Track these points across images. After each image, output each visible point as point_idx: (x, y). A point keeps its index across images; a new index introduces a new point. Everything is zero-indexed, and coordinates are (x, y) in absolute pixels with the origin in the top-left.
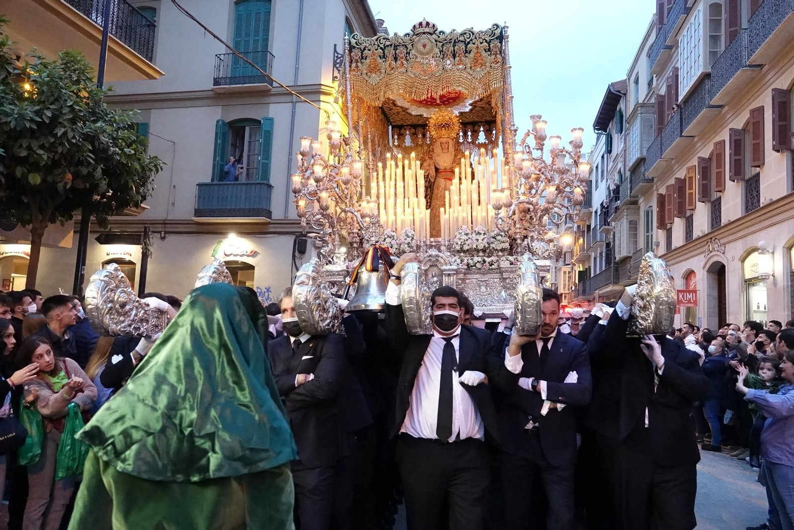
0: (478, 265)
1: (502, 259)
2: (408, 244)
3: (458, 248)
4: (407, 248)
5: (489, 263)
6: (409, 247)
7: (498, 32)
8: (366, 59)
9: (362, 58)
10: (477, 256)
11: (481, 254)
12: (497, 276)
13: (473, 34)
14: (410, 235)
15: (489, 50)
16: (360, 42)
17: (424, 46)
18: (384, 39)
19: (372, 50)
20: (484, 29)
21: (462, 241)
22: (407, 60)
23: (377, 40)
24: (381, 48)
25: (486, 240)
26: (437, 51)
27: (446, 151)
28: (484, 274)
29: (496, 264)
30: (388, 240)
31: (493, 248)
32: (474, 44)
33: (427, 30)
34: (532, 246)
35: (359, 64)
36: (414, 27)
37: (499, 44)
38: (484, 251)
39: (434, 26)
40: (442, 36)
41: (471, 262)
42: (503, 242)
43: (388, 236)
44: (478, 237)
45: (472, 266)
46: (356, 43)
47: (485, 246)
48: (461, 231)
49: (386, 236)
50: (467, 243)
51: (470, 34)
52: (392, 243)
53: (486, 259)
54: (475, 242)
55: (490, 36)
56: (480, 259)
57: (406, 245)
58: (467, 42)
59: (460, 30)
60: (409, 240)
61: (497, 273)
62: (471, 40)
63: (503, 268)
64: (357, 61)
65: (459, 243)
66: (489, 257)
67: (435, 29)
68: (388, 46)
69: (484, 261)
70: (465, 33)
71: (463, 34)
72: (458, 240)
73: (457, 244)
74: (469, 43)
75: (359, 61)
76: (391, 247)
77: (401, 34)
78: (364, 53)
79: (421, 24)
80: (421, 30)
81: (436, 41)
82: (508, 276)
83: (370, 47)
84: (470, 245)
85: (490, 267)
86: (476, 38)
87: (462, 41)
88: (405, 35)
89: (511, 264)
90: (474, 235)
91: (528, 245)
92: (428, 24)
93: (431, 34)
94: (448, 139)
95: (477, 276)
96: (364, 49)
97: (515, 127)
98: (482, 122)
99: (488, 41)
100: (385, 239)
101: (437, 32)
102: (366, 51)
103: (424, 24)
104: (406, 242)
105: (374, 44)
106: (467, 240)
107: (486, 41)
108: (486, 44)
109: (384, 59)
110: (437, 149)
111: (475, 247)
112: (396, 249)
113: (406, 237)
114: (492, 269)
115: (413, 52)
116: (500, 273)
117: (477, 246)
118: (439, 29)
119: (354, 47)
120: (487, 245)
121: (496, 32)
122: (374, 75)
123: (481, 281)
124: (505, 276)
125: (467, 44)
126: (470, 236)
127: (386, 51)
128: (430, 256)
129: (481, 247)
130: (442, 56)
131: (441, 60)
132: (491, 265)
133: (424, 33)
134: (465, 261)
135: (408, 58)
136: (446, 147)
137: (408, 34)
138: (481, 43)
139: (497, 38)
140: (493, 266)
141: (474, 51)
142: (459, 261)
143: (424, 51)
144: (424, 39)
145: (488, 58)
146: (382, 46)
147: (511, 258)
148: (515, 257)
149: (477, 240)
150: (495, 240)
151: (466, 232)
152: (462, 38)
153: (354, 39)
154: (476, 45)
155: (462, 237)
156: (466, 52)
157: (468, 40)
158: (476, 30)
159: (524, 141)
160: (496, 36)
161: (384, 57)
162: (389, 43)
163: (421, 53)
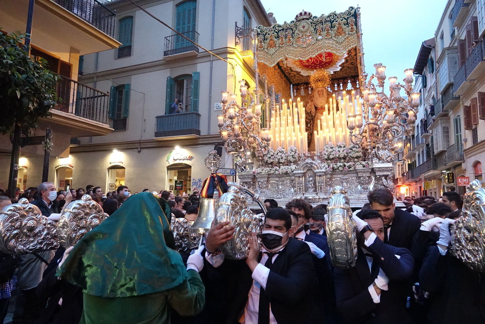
0: (341, 169)
1: (357, 163)
2: (293, 156)
3: (326, 157)
4: (292, 159)
5: (348, 167)
6: (293, 158)
7: (353, 12)
8: (267, 40)
9: (265, 39)
10: (340, 162)
11: (342, 161)
12: (355, 175)
13: (336, 15)
14: (294, 150)
15: (347, 24)
16: (263, 30)
17: (304, 27)
18: (278, 26)
19: (270, 34)
20: (343, 11)
21: (329, 152)
22: (293, 37)
23: (273, 28)
24: (276, 32)
25: (345, 151)
26: (313, 29)
27: (322, 95)
28: (345, 174)
29: (353, 167)
30: (280, 154)
31: (351, 156)
32: (337, 21)
33: (305, 17)
34: (378, 154)
35: (263, 43)
36: (297, 16)
37: (354, 20)
38: (344, 158)
39: (309, 14)
40: (315, 20)
41: (335, 166)
42: (358, 152)
43: (280, 152)
44: (340, 149)
45: (336, 169)
46: (261, 31)
47: (344, 155)
48: (327, 146)
49: (278, 152)
50: (332, 153)
51: (334, 16)
52: (282, 156)
53: (346, 164)
54: (338, 152)
55: (347, 15)
56: (341, 164)
57: (291, 157)
58: (332, 21)
59: (327, 14)
60: (293, 153)
61: (354, 173)
62: (335, 19)
63: (358, 170)
65: (327, 154)
66: (348, 162)
67: (310, 15)
68: (280, 30)
69: (345, 166)
70: (331, 16)
71: (329, 16)
72: (326, 152)
73: (325, 154)
74: (333, 21)
75: (262, 41)
76: (282, 159)
77: (289, 22)
78: (265, 37)
79: (301, 14)
80: (301, 17)
81: (311, 23)
82: (362, 175)
83: (269, 32)
84: (335, 155)
85: (349, 170)
86: (338, 18)
87: (328, 21)
88: (291, 22)
89: (363, 167)
90: (337, 148)
91: (375, 153)
92: (305, 13)
93: (308, 19)
94: (322, 88)
95: (340, 176)
96: (266, 34)
97: (366, 74)
98: (349, 77)
100: (278, 154)
101: (312, 18)
102: (267, 35)
103: (303, 13)
104: (291, 154)
105: (272, 31)
106: (332, 152)
107: (345, 19)
108: (345, 20)
109: (278, 39)
110: (316, 95)
111: (338, 156)
112: (285, 159)
113: (291, 152)
114: (350, 171)
115: (297, 32)
116: (356, 173)
117: (339, 156)
118: (313, 16)
119: (260, 34)
120: (346, 155)
121: (351, 12)
122: (272, 49)
123: (343, 179)
124: (359, 175)
125: (332, 22)
126: (334, 149)
127: (279, 34)
128: (307, 163)
129: (342, 156)
130: (315, 32)
131: (315, 34)
132: (350, 168)
133: (303, 19)
134: (331, 166)
135: (293, 36)
136: (322, 93)
137: (293, 21)
138: (342, 20)
139: (352, 16)
140: (351, 169)
141: (337, 25)
142: (327, 166)
143: (304, 30)
144: (303, 23)
145: (347, 29)
146: (277, 31)
147: (364, 163)
148: (366, 162)
149: (339, 151)
150: (351, 151)
151: (332, 146)
152: (328, 19)
153: (260, 29)
154: (338, 22)
155: (328, 150)
156: (332, 27)
157: (333, 20)
158: (338, 12)
159: (370, 82)
160: (351, 15)
161: (278, 37)
162: (281, 29)
163: (302, 32)
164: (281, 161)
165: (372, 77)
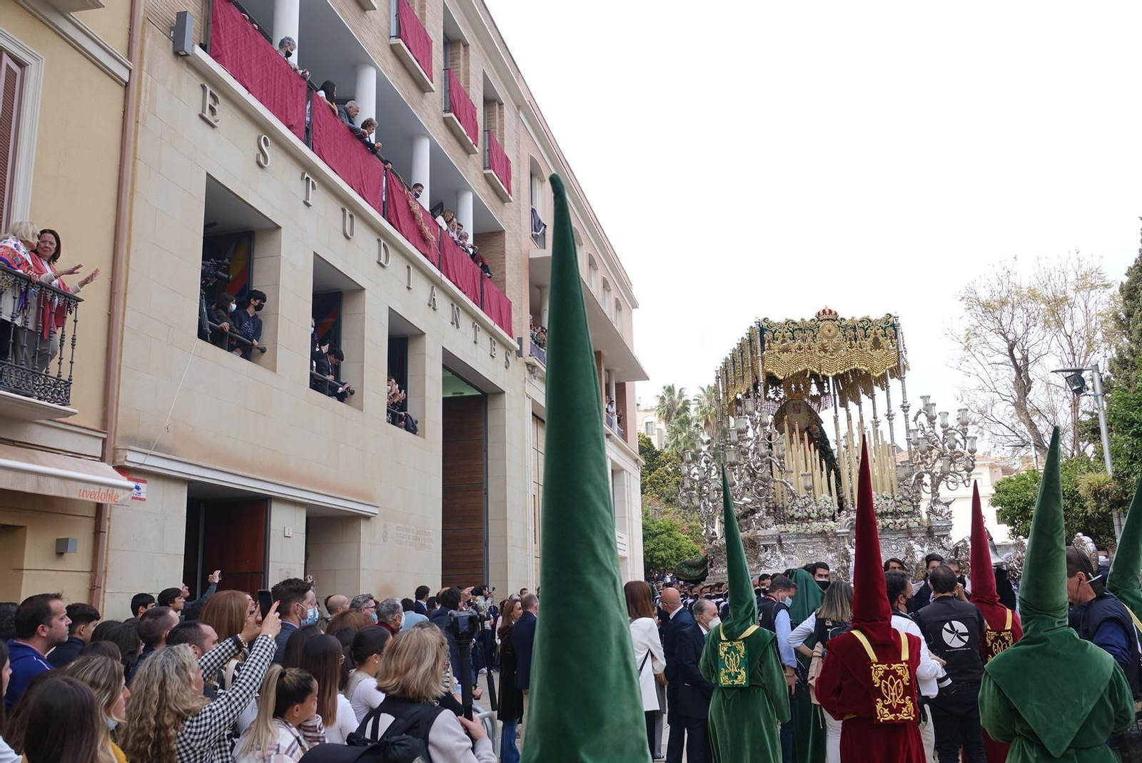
0: (891, 526)
1: (909, 520)
2: (829, 509)
7: (891, 320)
8: (776, 341)
9: (774, 339)
13: (871, 321)
15: (885, 335)
16: (771, 325)
17: (829, 331)
18: (792, 323)
19: (782, 332)
20: (879, 318)
23: (786, 324)
24: (790, 331)
26: (840, 335)
29: (905, 525)
32: (872, 330)
33: (830, 317)
35: (771, 345)
36: (819, 314)
37: (894, 331)
38: (892, 514)
39: (836, 313)
40: (844, 323)
46: (767, 326)
51: (868, 321)
53: (897, 521)
54: (885, 506)
55: (885, 323)
59: (858, 317)
61: (905, 532)
62: (869, 327)
63: (911, 528)
64: (769, 342)
66: (898, 519)
67: (837, 315)
68: (796, 330)
69: (895, 523)
70: (864, 321)
71: (861, 321)
74: (867, 329)
75: (771, 341)
77: (807, 319)
78: (774, 335)
79: (824, 311)
80: (826, 317)
81: (839, 327)
82: (916, 535)
83: (779, 330)
86: (873, 325)
87: (861, 327)
88: (811, 321)
89: (918, 525)
92: (830, 311)
93: (834, 320)
95: (889, 536)
96: (775, 332)
97: (908, 403)
99: (883, 326)
101: (839, 319)
102: (777, 333)
104: (826, 507)
105: (784, 328)
107: (882, 328)
108: (882, 330)
113: (825, 503)
115: (819, 335)
116: (908, 533)
118: (841, 316)
119: (766, 330)
120: (895, 509)
121: (889, 320)
122: (785, 354)
125: (865, 330)
127: (795, 334)
129: (891, 510)
130: (844, 340)
131: (845, 343)
133: (828, 319)
135: (814, 341)
137: (813, 320)
138: (878, 329)
139: (891, 326)
141: (873, 336)
143: (830, 335)
144: (829, 325)
145: (884, 342)
146: (791, 329)
152: (861, 325)
153: (765, 322)
154: (874, 331)
156: (866, 336)
157: (866, 327)
158: (873, 318)
159: (916, 419)
160: (890, 324)
161: (793, 338)
162: (797, 327)
163: (827, 337)
164: (812, 515)
165: (920, 413)
